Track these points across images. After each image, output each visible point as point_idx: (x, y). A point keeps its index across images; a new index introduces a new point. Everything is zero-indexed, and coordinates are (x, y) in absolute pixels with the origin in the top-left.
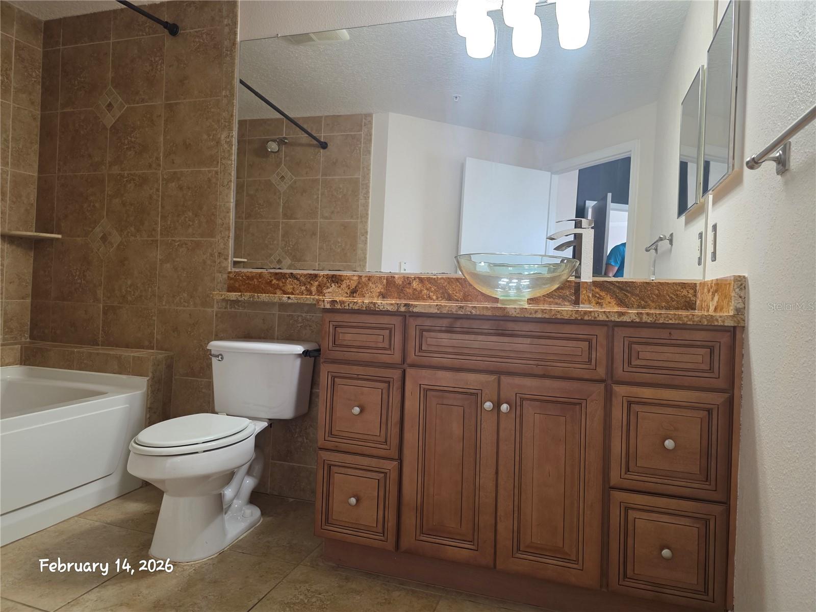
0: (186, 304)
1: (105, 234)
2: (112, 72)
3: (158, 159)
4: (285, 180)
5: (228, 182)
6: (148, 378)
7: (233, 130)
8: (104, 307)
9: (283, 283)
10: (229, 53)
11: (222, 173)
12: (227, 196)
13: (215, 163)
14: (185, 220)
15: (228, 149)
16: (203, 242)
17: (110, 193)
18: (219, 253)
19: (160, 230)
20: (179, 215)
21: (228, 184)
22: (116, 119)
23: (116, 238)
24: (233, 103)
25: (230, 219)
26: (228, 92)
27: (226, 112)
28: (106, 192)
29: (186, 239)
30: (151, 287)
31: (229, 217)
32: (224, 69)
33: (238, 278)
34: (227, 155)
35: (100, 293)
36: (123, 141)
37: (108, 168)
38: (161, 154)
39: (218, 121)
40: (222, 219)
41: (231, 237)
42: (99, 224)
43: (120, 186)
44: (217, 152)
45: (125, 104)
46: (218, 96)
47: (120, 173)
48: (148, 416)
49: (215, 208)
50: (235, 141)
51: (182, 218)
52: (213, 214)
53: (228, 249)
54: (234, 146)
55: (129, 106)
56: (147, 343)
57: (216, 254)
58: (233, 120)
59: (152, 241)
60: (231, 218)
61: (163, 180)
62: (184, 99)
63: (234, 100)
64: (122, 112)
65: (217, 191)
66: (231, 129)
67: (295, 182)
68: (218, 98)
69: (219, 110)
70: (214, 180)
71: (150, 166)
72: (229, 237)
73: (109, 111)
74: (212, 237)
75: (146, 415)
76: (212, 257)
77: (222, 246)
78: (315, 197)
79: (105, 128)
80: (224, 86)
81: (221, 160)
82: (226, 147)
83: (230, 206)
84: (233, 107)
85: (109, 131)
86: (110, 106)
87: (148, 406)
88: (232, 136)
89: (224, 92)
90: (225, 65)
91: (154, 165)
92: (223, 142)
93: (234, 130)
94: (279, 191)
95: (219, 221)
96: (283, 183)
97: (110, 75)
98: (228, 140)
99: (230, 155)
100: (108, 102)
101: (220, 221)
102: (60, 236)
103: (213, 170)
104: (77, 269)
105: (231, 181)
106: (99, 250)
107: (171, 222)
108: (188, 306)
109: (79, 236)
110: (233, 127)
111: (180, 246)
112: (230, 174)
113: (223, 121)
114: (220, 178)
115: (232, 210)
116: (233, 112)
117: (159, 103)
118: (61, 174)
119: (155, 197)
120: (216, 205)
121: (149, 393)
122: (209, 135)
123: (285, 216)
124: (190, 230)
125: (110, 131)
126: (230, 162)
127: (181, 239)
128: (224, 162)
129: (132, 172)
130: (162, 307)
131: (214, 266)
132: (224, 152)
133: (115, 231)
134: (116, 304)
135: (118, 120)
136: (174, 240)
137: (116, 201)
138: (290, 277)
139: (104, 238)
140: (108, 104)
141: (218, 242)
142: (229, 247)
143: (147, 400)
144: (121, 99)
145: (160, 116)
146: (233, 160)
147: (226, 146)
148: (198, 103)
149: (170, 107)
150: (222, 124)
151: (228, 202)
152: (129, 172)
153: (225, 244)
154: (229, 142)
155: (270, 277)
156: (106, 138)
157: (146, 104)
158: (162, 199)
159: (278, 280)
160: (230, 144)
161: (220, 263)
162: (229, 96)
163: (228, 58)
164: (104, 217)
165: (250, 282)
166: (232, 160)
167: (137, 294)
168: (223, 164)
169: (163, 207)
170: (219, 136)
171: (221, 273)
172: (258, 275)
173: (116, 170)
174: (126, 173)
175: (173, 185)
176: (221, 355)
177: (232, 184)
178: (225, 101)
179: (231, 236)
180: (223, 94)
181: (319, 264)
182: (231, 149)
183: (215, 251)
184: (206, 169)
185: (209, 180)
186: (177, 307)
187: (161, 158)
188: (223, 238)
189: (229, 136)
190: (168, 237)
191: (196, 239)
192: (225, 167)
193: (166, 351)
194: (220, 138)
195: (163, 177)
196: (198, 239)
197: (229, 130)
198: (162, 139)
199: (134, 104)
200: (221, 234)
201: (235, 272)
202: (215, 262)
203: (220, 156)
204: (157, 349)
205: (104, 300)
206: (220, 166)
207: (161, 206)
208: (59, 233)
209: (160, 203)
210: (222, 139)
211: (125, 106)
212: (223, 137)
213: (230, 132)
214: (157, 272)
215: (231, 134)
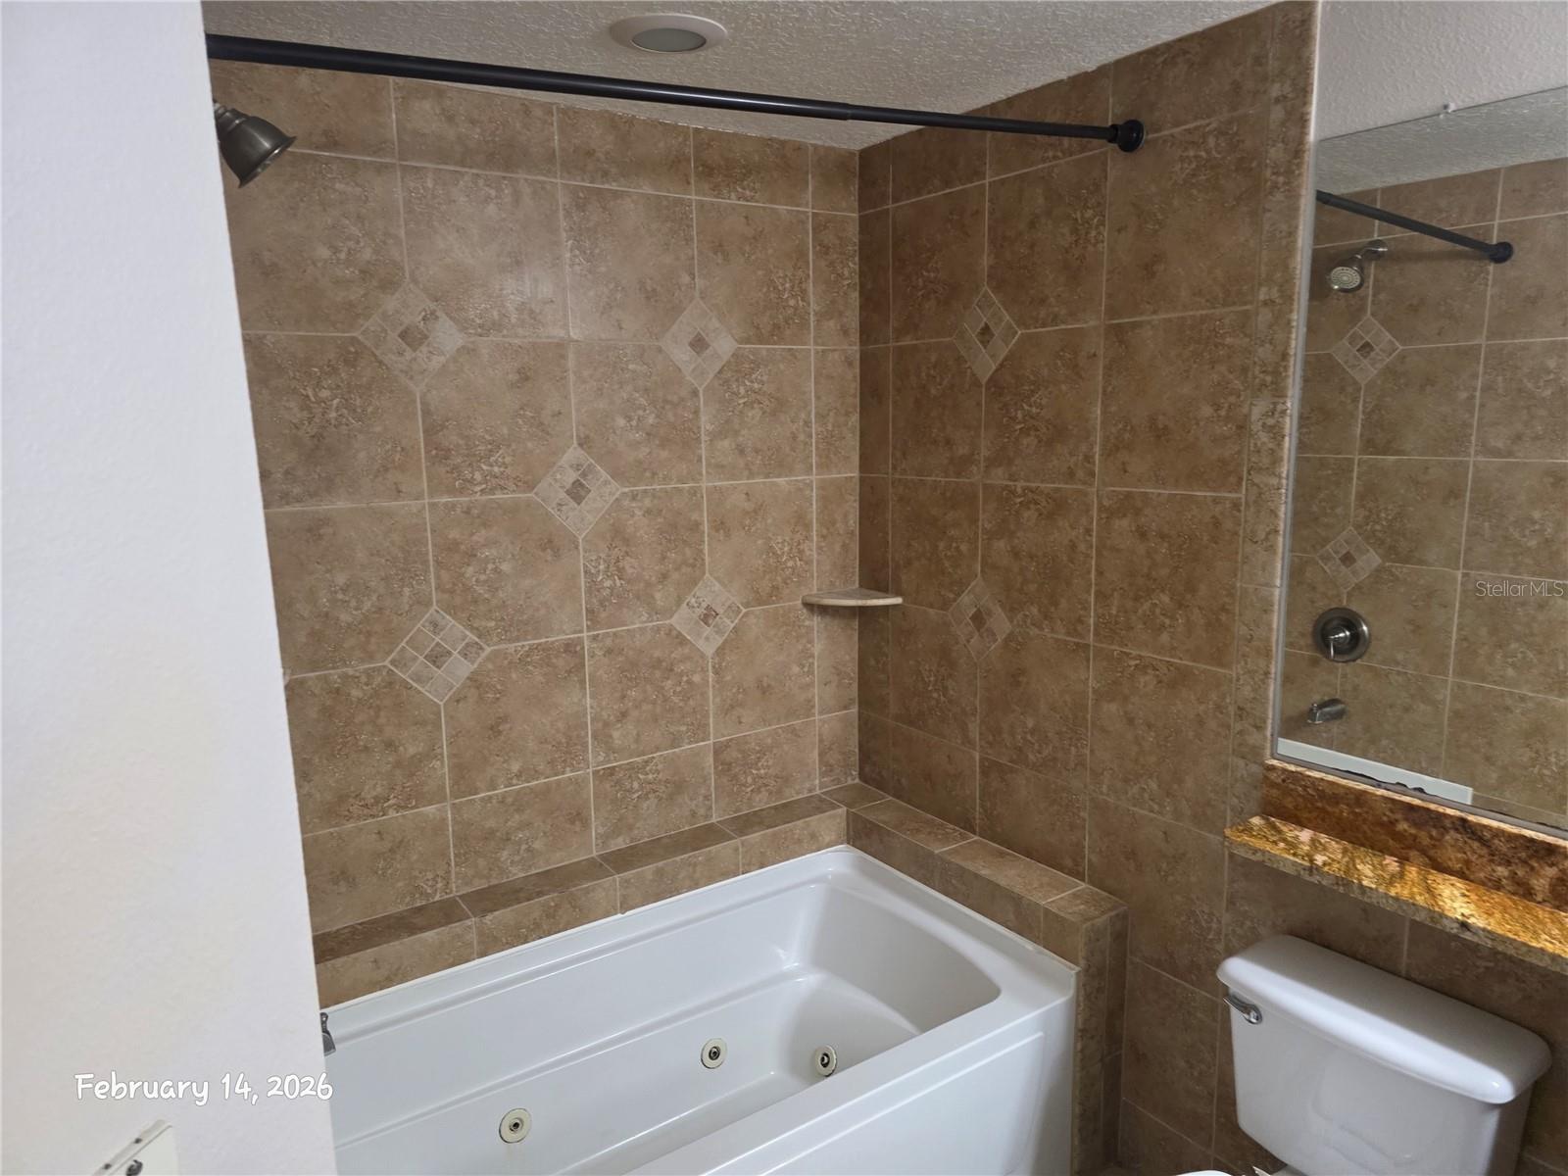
0: (1156, 807)
1: (979, 610)
2: (989, 255)
3: (1088, 458)
4: (1372, 354)
5: (1268, 534)
6: (1078, 969)
7: (1286, 397)
8: (982, 760)
9: (1431, 837)
10: (1281, 179)
11: (1252, 509)
12: (1264, 570)
13: (1233, 479)
14: (1153, 613)
15: (1271, 445)
16: (1197, 672)
17: (988, 526)
18: (1240, 708)
19: (1094, 624)
20: (1136, 599)
21: (1267, 539)
22: (998, 362)
23: (1001, 623)
24: (1289, 322)
25: (1270, 629)
26: (1275, 289)
27: (1267, 345)
28: (980, 523)
29: (1154, 656)
30: (1077, 747)
31: (1270, 623)
32: (1267, 227)
33: (1291, 786)
34: (1266, 461)
35: (974, 729)
36: (1014, 414)
37: (982, 469)
38: (1097, 449)
39: (1245, 370)
40: (1246, 625)
41: (1273, 676)
42: (969, 588)
43: (1007, 513)
44: (1239, 452)
45: (1017, 328)
46: (1245, 304)
47: (1007, 486)
48: (1079, 1047)
49: (1231, 595)
50: (1290, 425)
51: (1146, 606)
52: (1223, 609)
53: (1264, 704)
54: (1287, 439)
55: (1024, 331)
56: (1068, 862)
57: (1232, 709)
58: (1285, 367)
59: (1077, 644)
60: (1275, 626)
61: (1100, 510)
62: (1155, 312)
63: (1291, 311)
64: (1010, 347)
65: (1237, 553)
66: (1279, 393)
67: (1402, 358)
68: (1245, 308)
69: (1248, 340)
70: (1228, 524)
71: (1071, 473)
72: (1267, 673)
73: (985, 343)
74: (1221, 665)
75: (1075, 1043)
76: (1221, 713)
77: (1247, 691)
78: (1463, 395)
79: (976, 383)
80: (1264, 276)
81: (1249, 474)
82: (1265, 440)
83: (1272, 595)
84: (1290, 332)
85: (984, 390)
86: (986, 330)
87: (1080, 1026)
88: (1284, 412)
89: (1264, 290)
90: (1268, 215)
91: (1080, 474)
92: (1256, 427)
93: (1290, 393)
94: (1355, 383)
95: (1240, 629)
96: (1365, 362)
97: (985, 261)
98: (1270, 422)
99: (1276, 461)
100: (982, 325)
101: (1243, 630)
102: (898, 600)
103: (1226, 498)
104: (930, 670)
105: (1277, 532)
106: (968, 641)
107: (1118, 612)
108: (1159, 813)
109: (931, 606)
110: (1285, 388)
111: (1142, 668)
112: (1274, 513)
113: (1257, 370)
114: (1246, 521)
115: (1276, 607)
116: (1287, 344)
117: (1092, 323)
118: (897, 476)
119: (1082, 547)
120: (1234, 587)
121: (1081, 999)
122: (1217, 407)
123: (1370, 445)
124: (1165, 637)
125: (988, 389)
126: (1274, 481)
127: (1142, 654)
128: (1257, 478)
129: (1033, 485)
130: (1101, 797)
131: (1226, 737)
132: (1259, 452)
133: (1000, 610)
134: (1004, 760)
135: (1002, 365)
136: (1125, 653)
137: (1001, 545)
138: (1456, 830)
139: (978, 619)
140: (982, 329)
141: (1238, 680)
142: (1267, 698)
143: (1077, 1014)
144: (1008, 318)
145: (1095, 355)
146: (1284, 475)
147: (1264, 437)
148: (1189, 322)
149: (1118, 334)
150: (1255, 378)
151: (1267, 585)
152: (1025, 484)
153: (1254, 690)
154: (1272, 427)
155: (1391, 811)
156: (979, 404)
157: (1063, 327)
158: (1099, 554)
159: (1415, 824)
160: (1276, 433)
161: (1241, 732)
162: (1277, 302)
163: (1279, 196)
164: (976, 576)
165: (1329, 809)
166: (1280, 477)
167: (1046, 753)
168: (1254, 484)
169: (1100, 573)
170: (1245, 410)
171: (1243, 758)
172: (1352, 796)
173: (999, 477)
174: (1020, 485)
175: (1123, 524)
176: (1255, 1009)
177: (1280, 539)
178: (1265, 316)
179: (1273, 671)
180: (1262, 297)
181: (1465, 575)
182: (1280, 445)
183: (1228, 701)
184: (1208, 494)
185: (1217, 523)
186: (1135, 806)
187: (1097, 456)
188: (1251, 673)
189: (1273, 412)
190: (1112, 643)
191: (1179, 661)
192: (1260, 494)
193: (1110, 893)
194: (1247, 416)
195: (1100, 503)
196: (1184, 662)
197: (1274, 396)
198: (1099, 412)
199: (1036, 328)
200: (1246, 663)
201: (1284, 770)
202: (1228, 727)
203: (1246, 462)
204: (1091, 882)
205: (981, 746)
206: (1247, 489)
207: (1097, 570)
208: (897, 594)
209: (1093, 563)
210: (1254, 418)
211: (1016, 332)
212: (1256, 413)
213: (1276, 400)
214: (1089, 716)
215: (1280, 407)
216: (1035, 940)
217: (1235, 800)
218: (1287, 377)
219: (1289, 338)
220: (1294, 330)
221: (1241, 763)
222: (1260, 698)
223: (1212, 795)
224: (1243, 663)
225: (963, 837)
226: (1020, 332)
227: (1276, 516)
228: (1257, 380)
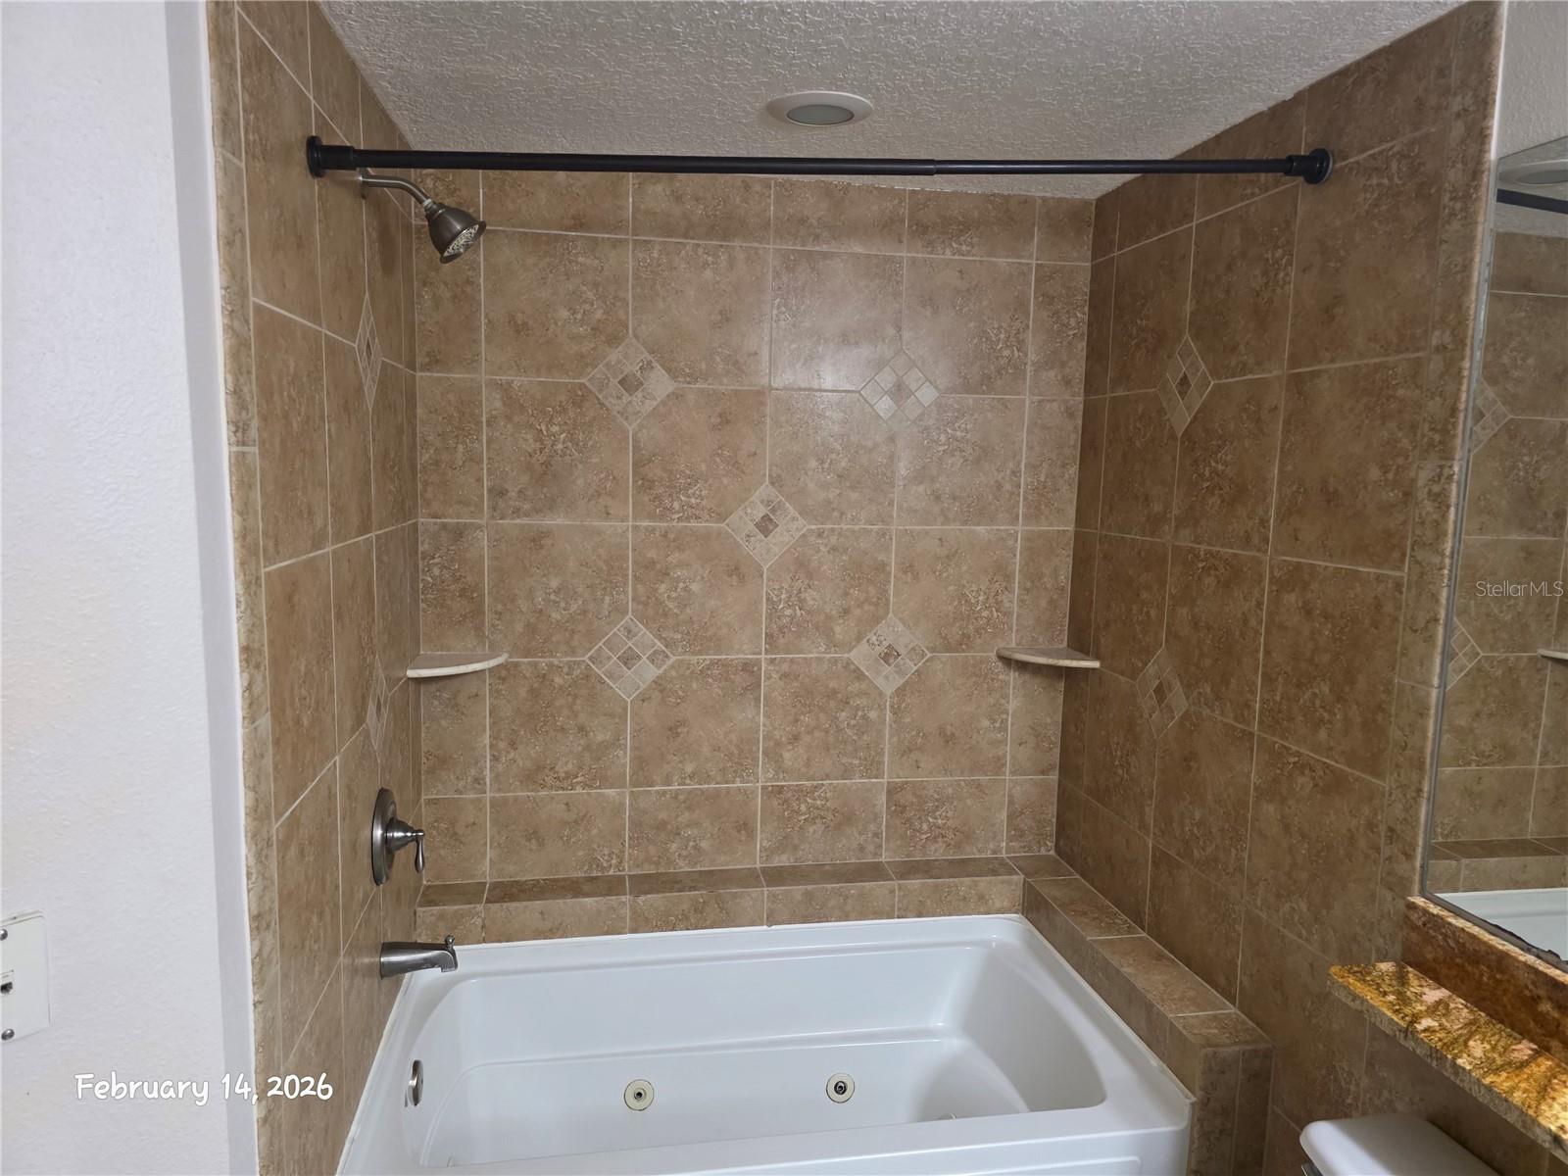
0: (1304, 933)
1: (1161, 682)
2: (1191, 301)
3: (1264, 523)
5: (1429, 622)
6: (1194, 1099)
7: (1454, 459)
8: (1154, 847)
10: (1459, 205)
11: (1414, 591)
12: (1422, 665)
13: (1396, 555)
14: (1313, 703)
15: (1435, 516)
16: (1351, 780)
17: (1174, 591)
18: (1390, 829)
19: (1260, 710)
20: (1299, 685)
21: (1426, 628)
22: (1193, 415)
23: (1179, 701)
24: (1460, 370)
25: (1425, 737)
26: (1448, 333)
27: (1438, 398)
28: (1168, 588)
29: (1312, 754)
30: (1237, 850)
31: (1424, 732)
32: (1442, 261)
33: (1431, 932)
34: (1430, 535)
35: (1150, 813)
36: (1202, 471)
37: (1172, 530)
38: (1272, 512)
39: (1414, 427)
40: (1402, 730)
41: (1425, 795)
42: (1155, 657)
43: (1190, 578)
44: (1404, 523)
45: (1210, 378)
46: (1418, 350)
47: (1192, 548)
49: (1388, 692)
50: (1458, 493)
51: (1307, 695)
52: (1380, 708)
53: (1415, 828)
54: (1452, 510)
55: (1216, 382)
56: (1222, 981)
57: (1383, 829)
58: (1454, 425)
59: (1243, 731)
60: (1430, 734)
61: (1271, 582)
62: (1332, 361)
63: (1463, 358)
64: (1203, 398)
65: (1397, 642)
66: (1447, 455)
68: (1417, 355)
69: (1418, 392)
70: (1389, 608)
71: (1248, 538)
72: (1419, 791)
73: (1183, 394)
74: (1375, 774)
76: (1372, 831)
77: (1398, 810)
79: (1173, 437)
80: (1437, 318)
81: (1413, 549)
83: (1428, 695)
84: (1460, 384)
85: (1179, 443)
86: (1184, 382)
87: (1194, 1166)
88: (1450, 477)
89: (1437, 333)
90: (1445, 247)
91: (1256, 540)
92: (1422, 494)
93: (1458, 456)
95: (1395, 734)
97: (1188, 307)
98: (1436, 488)
99: (1440, 535)
100: (1181, 375)
101: (1398, 735)
102: (1096, 664)
103: (1389, 576)
104: (1118, 744)
105: (1437, 620)
106: (1151, 717)
107: (1282, 699)
108: (1307, 940)
109: (1123, 674)
110: (1453, 449)
111: (1302, 767)
112: (1435, 598)
113: (1426, 426)
114: (1407, 605)
115: (1433, 711)
116: (1457, 399)
117: (1275, 373)
118: (1104, 533)
119: (1253, 622)
120: (1391, 682)
121: (1197, 1134)
122: (1385, 470)
124: (1323, 734)
125: (1183, 443)
126: (1436, 560)
127: (1301, 751)
128: (1420, 555)
129: (1214, 549)
130: (1255, 911)
131: (1375, 861)
132: (1423, 523)
133: (1179, 684)
134: (1172, 853)
135: (1195, 418)
136: (1285, 747)
137: (1183, 612)
139: (1160, 692)
140: (1181, 379)
141: (1390, 795)
142: (1418, 820)
143: (1191, 1151)
144: (1204, 367)
145: (1276, 408)
146: (1448, 552)
147: (1429, 506)
148: (1364, 371)
149: (1298, 384)
150: (1423, 436)
151: (1424, 683)
152: (1208, 548)
153: (1406, 810)
154: (1438, 495)
155: (1534, 983)
156: (1174, 459)
157: (1250, 377)
158: (1268, 630)
160: (1442, 502)
161: (1389, 859)
162: (1450, 347)
163: (1456, 225)
164: (1161, 645)
165: (1469, 969)
166: (1443, 555)
167: (1209, 851)
168: (1417, 562)
169: (1267, 653)
170: (1412, 474)
171: (1391, 889)
173: (1185, 539)
174: (1203, 549)
175: (1291, 599)
178: (1436, 365)
180: (1434, 342)
182: (1444, 516)
183: (1379, 818)
184: (1372, 570)
185: (1378, 606)
186: (1285, 927)
187: (1272, 521)
188: (1404, 787)
189: (1440, 476)
190: (1274, 735)
191: (1333, 763)
192: (1422, 574)
193: (1258, 1024)
194: (1414, 481)
195: (1271, 573)
196: (1339, 766)
197: (1441, 458)
198: (1276, 471)
199: (1226, 378)
200: (1399, 775)
201: (1425, 912)
202: (1378, 850)
203: (1410, 536)
204: (1241, 1008)
205: (1155, 834)
206: (1409, 568)
207: (1265, 650)
208: (1097, 657)
209: (1262, 640)
210: (1420, 483)
211: (1210, 382)
212: (1423, 477)
213: (1443, 462)
214: (1249, 815)
215: (1446, 471)
216: (1161, 1056)
217: (1381, 940)
218: (1454, 436)
219: (1459, 390)
220: (1465, 381)
221: (1389, 895)
222: (1410, 821)
223: (1358, 929)
224: (1396, 775)
225: (1130, 930)
226: (1212, 383)
227: (1437, 601)
228: (1426, 440)
